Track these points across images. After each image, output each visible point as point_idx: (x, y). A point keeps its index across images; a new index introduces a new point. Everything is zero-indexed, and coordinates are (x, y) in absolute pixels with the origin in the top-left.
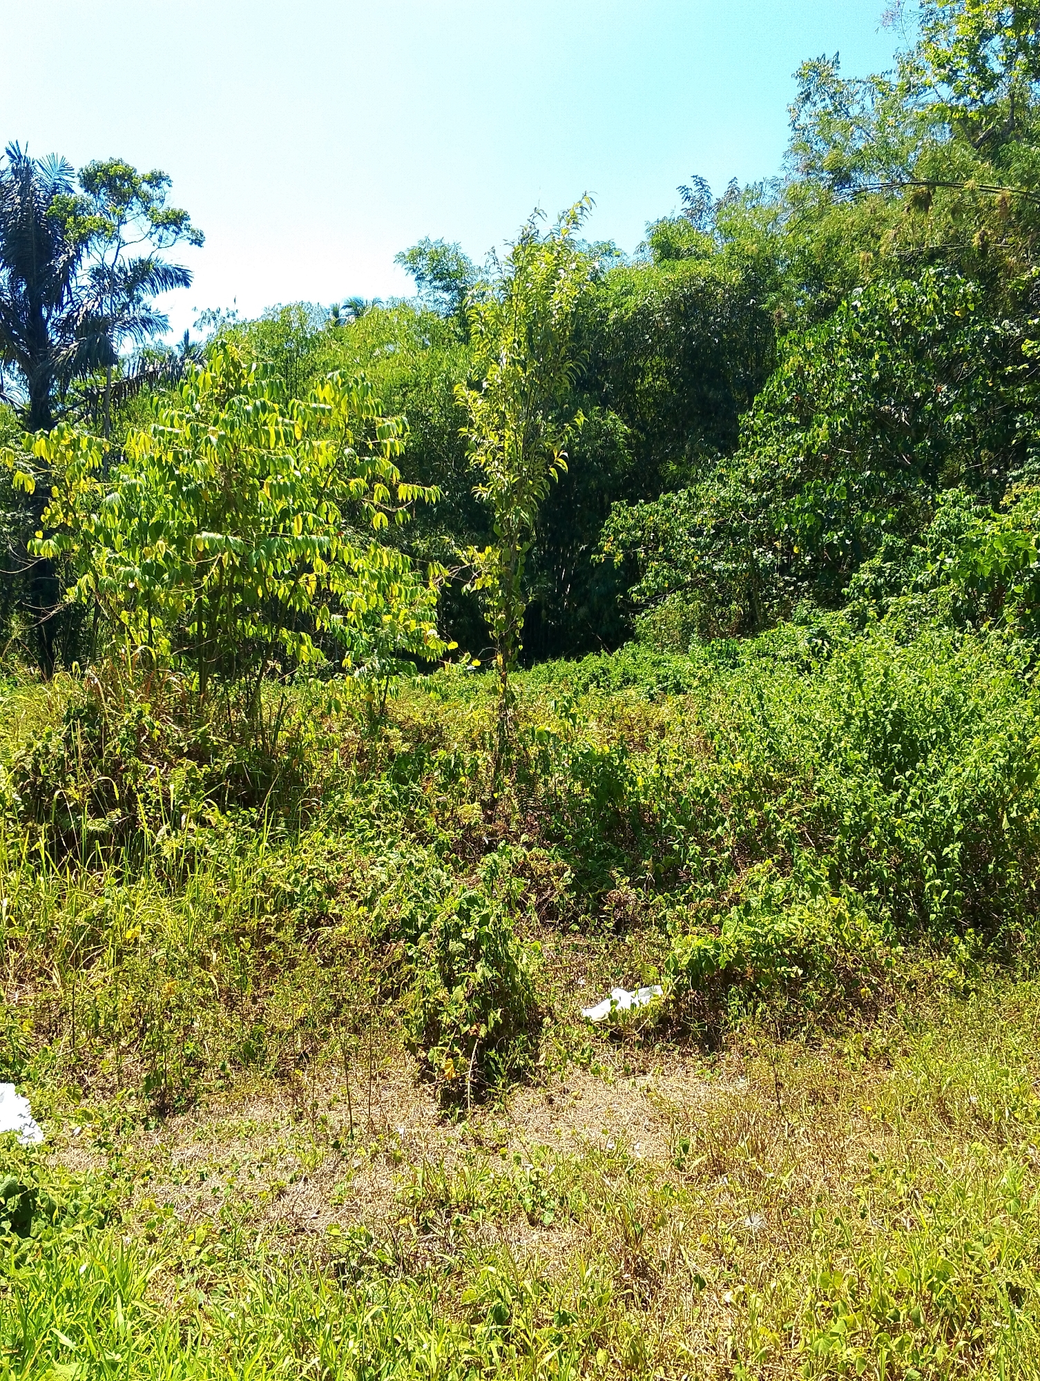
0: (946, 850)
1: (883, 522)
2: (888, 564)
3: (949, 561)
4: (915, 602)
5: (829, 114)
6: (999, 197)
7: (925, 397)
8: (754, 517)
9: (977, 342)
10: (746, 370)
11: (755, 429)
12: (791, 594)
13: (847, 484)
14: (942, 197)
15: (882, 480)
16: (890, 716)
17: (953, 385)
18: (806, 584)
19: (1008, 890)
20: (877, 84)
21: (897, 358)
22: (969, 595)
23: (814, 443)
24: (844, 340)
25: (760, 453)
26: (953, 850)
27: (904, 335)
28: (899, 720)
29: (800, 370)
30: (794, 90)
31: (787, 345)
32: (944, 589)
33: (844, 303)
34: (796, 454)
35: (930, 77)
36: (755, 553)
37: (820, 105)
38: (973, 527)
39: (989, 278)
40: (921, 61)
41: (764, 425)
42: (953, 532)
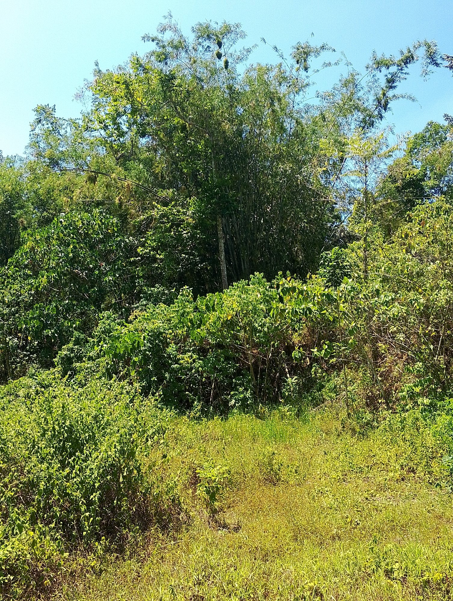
0: (92, 497)
1: (74, 326)
2: (76, 347)
3: (105, 345)
4: (89, 365)
5: (50, 131)
6: (126, 184)
7: (95, 267)
8: (7, 320)
9: (118, 245)
10: (4, 245)
11: (9, 275)
12: (27, 361)
13: (56, 307)
14: (101, 179)
15: (74, 305)
16: (66, 428)
17: (108, 263)
18: (35, 355)
19: (123, 513)
20: (73, 123)
21: (81, 248)
22: (114, 362)
23: (40, 285)
24: (55, 237)
25: (11, 288)
26: (95, 496)
27: (85, 238)
28: (70, 430)
29: (33, 249)
30: (33, 117)
31: (26, 236)
32: (102, 359)
33: (56, 219)
34: (30, 290)
35: (97, 125)
36: (7, 339)
37: (46, 126)
38: (117, 330)
39: (124, 218)
40: (92, 117)
41: (14, 274)
42: (107, 332)
